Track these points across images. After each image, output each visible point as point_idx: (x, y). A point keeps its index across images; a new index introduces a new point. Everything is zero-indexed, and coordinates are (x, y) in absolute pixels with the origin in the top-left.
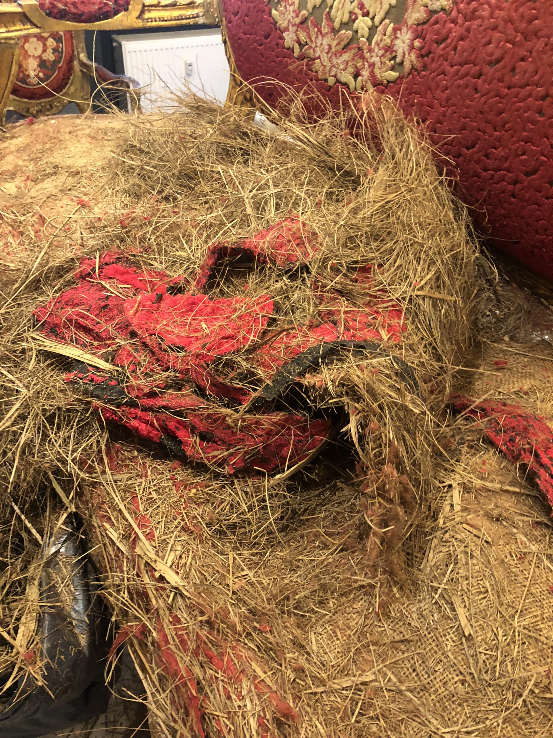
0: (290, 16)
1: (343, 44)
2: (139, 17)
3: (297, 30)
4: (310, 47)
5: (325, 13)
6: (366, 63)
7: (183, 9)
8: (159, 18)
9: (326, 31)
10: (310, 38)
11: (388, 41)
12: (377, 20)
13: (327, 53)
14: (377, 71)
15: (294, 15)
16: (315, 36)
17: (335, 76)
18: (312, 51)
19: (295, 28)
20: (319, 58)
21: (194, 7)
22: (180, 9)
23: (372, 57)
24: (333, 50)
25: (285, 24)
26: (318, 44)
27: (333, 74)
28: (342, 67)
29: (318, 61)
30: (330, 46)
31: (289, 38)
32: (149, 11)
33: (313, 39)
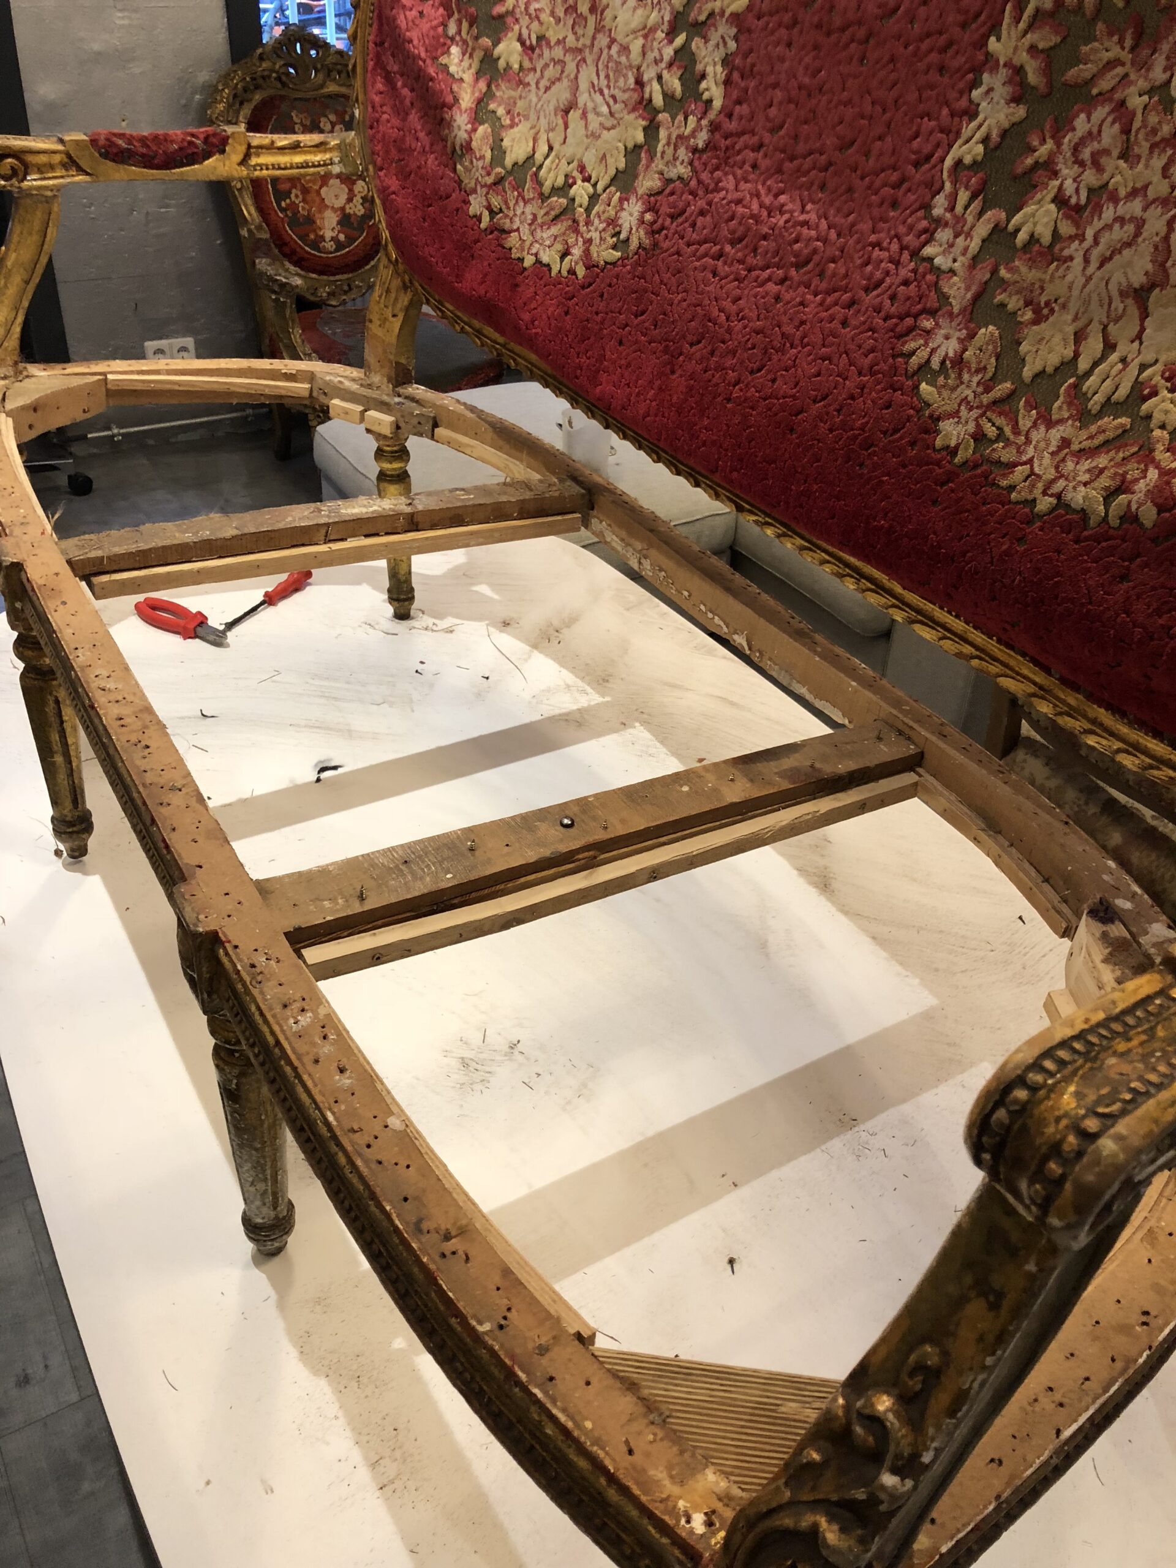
0: (477, 174)
1: (553, 213)
2: (244, 162)
3: (487, 193)
4: (507, 216)
5: (530, 173)
6: (580, 239)
7: (310, 152)
8: (273, 165)
9: (532, 195)
10: (506, 203)
11: (611, 212)
12: (600, 187)
13: (530, 225)
14: (594, 249)
15: (483, 173)
16: (514, 202)
17: (536, 255)
18: (508, 221)
19: (485, 190)
20: (518, 230)
21: (325, 151)
22: (305, 153)
23: (589, 231)
24: (539, 221)
25: (472, 184)
26: (518, 212)
27: (534, 251)
28: (548, 243)
29: (516, 233)
30: (535, 216)
31: (476, 205)
32: (258, 155)
33: (511, 205)
